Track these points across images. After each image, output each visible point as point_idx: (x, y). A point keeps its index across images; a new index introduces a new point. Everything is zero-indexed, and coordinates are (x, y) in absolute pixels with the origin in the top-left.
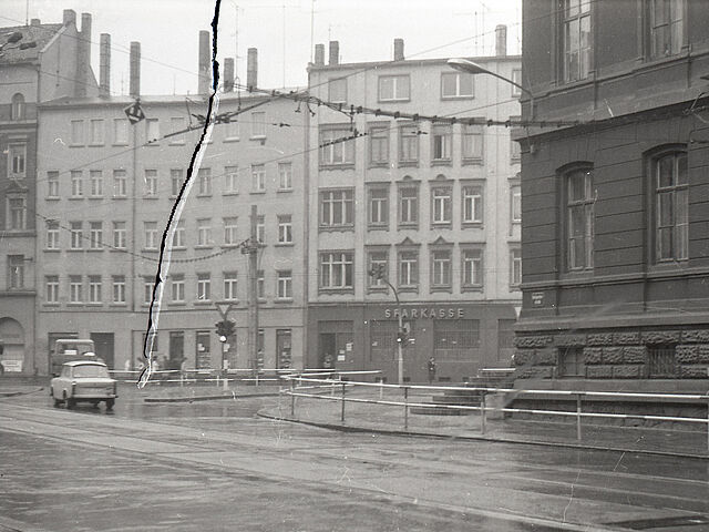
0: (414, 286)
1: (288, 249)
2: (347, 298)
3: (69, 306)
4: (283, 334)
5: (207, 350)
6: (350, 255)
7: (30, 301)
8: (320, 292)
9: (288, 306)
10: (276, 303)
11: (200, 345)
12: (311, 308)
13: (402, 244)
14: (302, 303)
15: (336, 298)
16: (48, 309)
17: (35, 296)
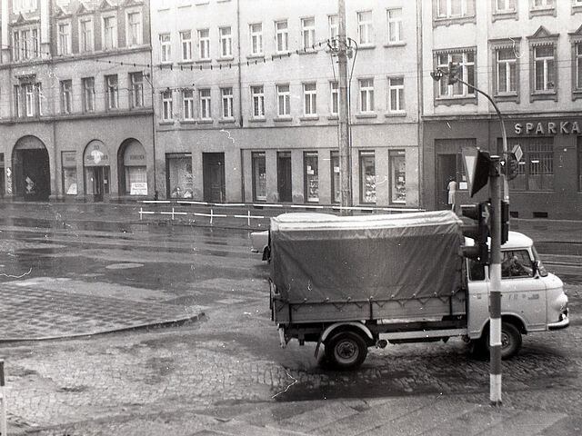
0: (552, 91)
1: (399, 49)
2: (468, 109)
3: (182, 123)
4: (395, 155)
5: (316, 174)
6: (471, 54)
7: (150, 119)
8: (437, 102)
9: (400, 120)
10: (387, 117)
11: (309, 168)
12: (428, 123)
13: (536, 36)
14: (416, 118)
15: (456, 110)
16: (165, 128)
17: (152, 114)
